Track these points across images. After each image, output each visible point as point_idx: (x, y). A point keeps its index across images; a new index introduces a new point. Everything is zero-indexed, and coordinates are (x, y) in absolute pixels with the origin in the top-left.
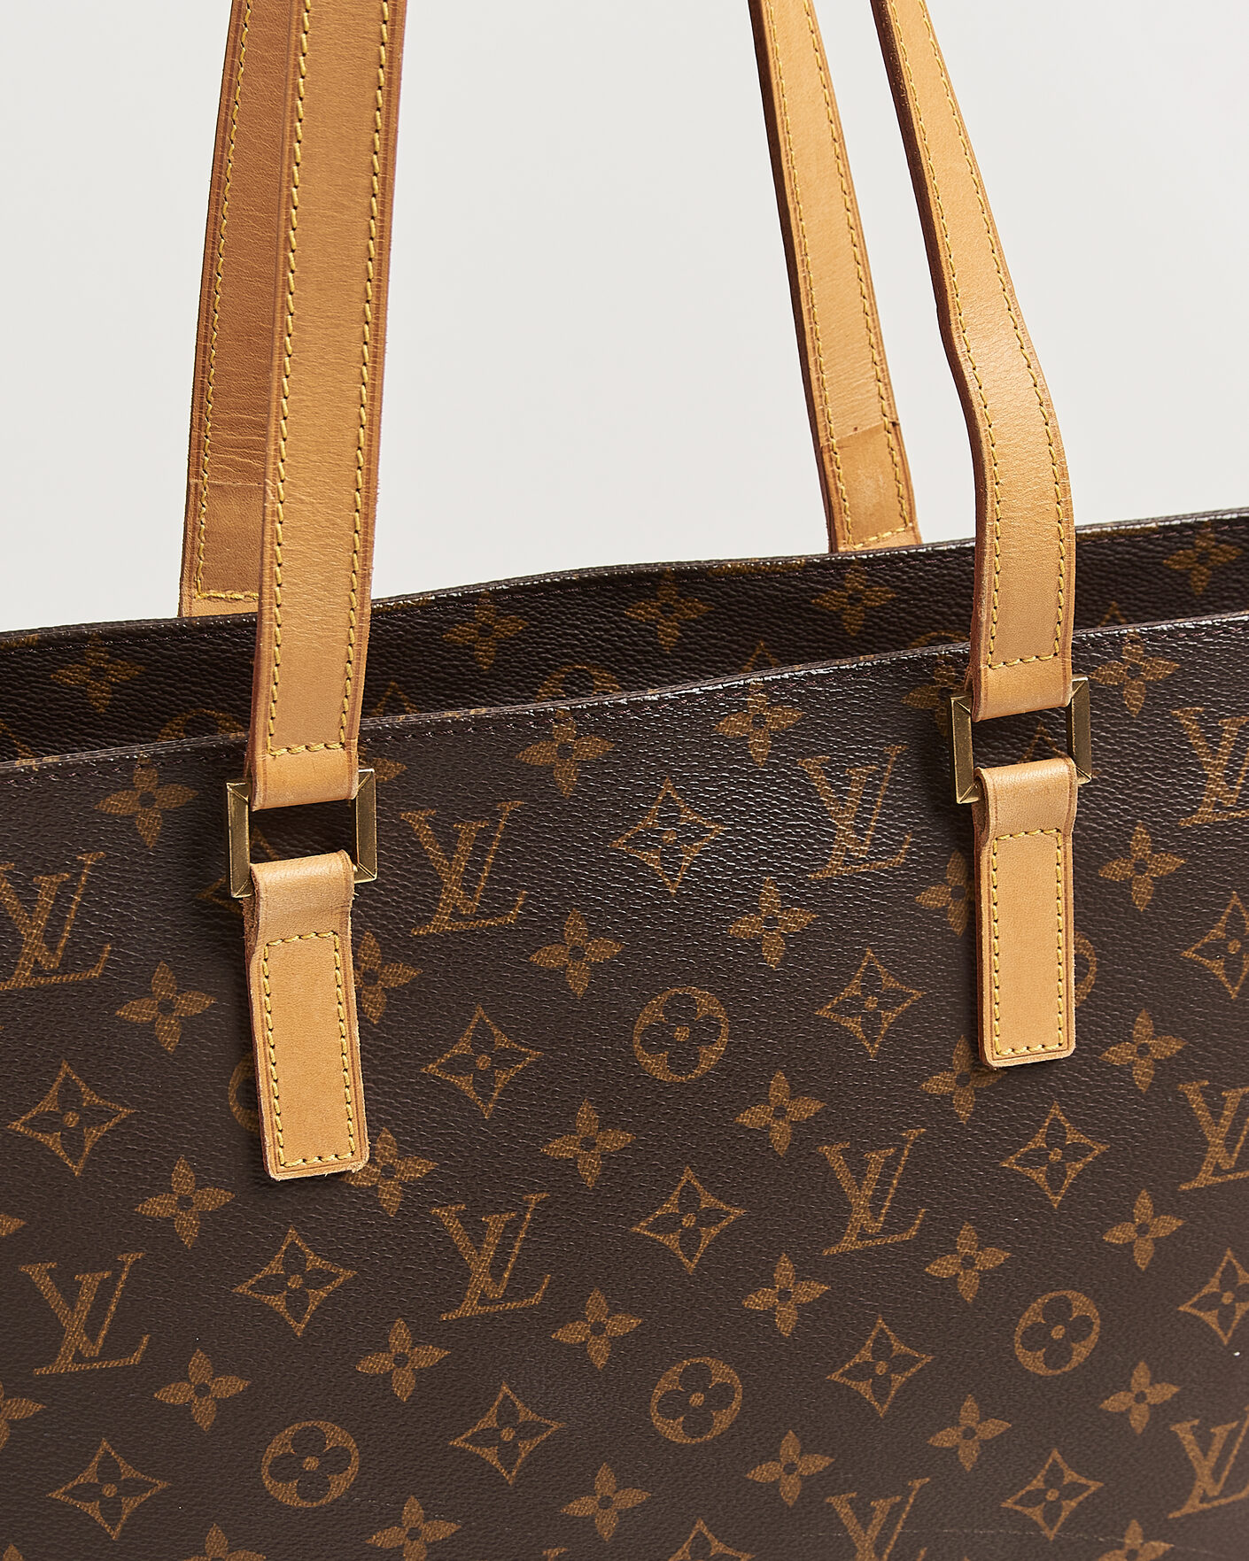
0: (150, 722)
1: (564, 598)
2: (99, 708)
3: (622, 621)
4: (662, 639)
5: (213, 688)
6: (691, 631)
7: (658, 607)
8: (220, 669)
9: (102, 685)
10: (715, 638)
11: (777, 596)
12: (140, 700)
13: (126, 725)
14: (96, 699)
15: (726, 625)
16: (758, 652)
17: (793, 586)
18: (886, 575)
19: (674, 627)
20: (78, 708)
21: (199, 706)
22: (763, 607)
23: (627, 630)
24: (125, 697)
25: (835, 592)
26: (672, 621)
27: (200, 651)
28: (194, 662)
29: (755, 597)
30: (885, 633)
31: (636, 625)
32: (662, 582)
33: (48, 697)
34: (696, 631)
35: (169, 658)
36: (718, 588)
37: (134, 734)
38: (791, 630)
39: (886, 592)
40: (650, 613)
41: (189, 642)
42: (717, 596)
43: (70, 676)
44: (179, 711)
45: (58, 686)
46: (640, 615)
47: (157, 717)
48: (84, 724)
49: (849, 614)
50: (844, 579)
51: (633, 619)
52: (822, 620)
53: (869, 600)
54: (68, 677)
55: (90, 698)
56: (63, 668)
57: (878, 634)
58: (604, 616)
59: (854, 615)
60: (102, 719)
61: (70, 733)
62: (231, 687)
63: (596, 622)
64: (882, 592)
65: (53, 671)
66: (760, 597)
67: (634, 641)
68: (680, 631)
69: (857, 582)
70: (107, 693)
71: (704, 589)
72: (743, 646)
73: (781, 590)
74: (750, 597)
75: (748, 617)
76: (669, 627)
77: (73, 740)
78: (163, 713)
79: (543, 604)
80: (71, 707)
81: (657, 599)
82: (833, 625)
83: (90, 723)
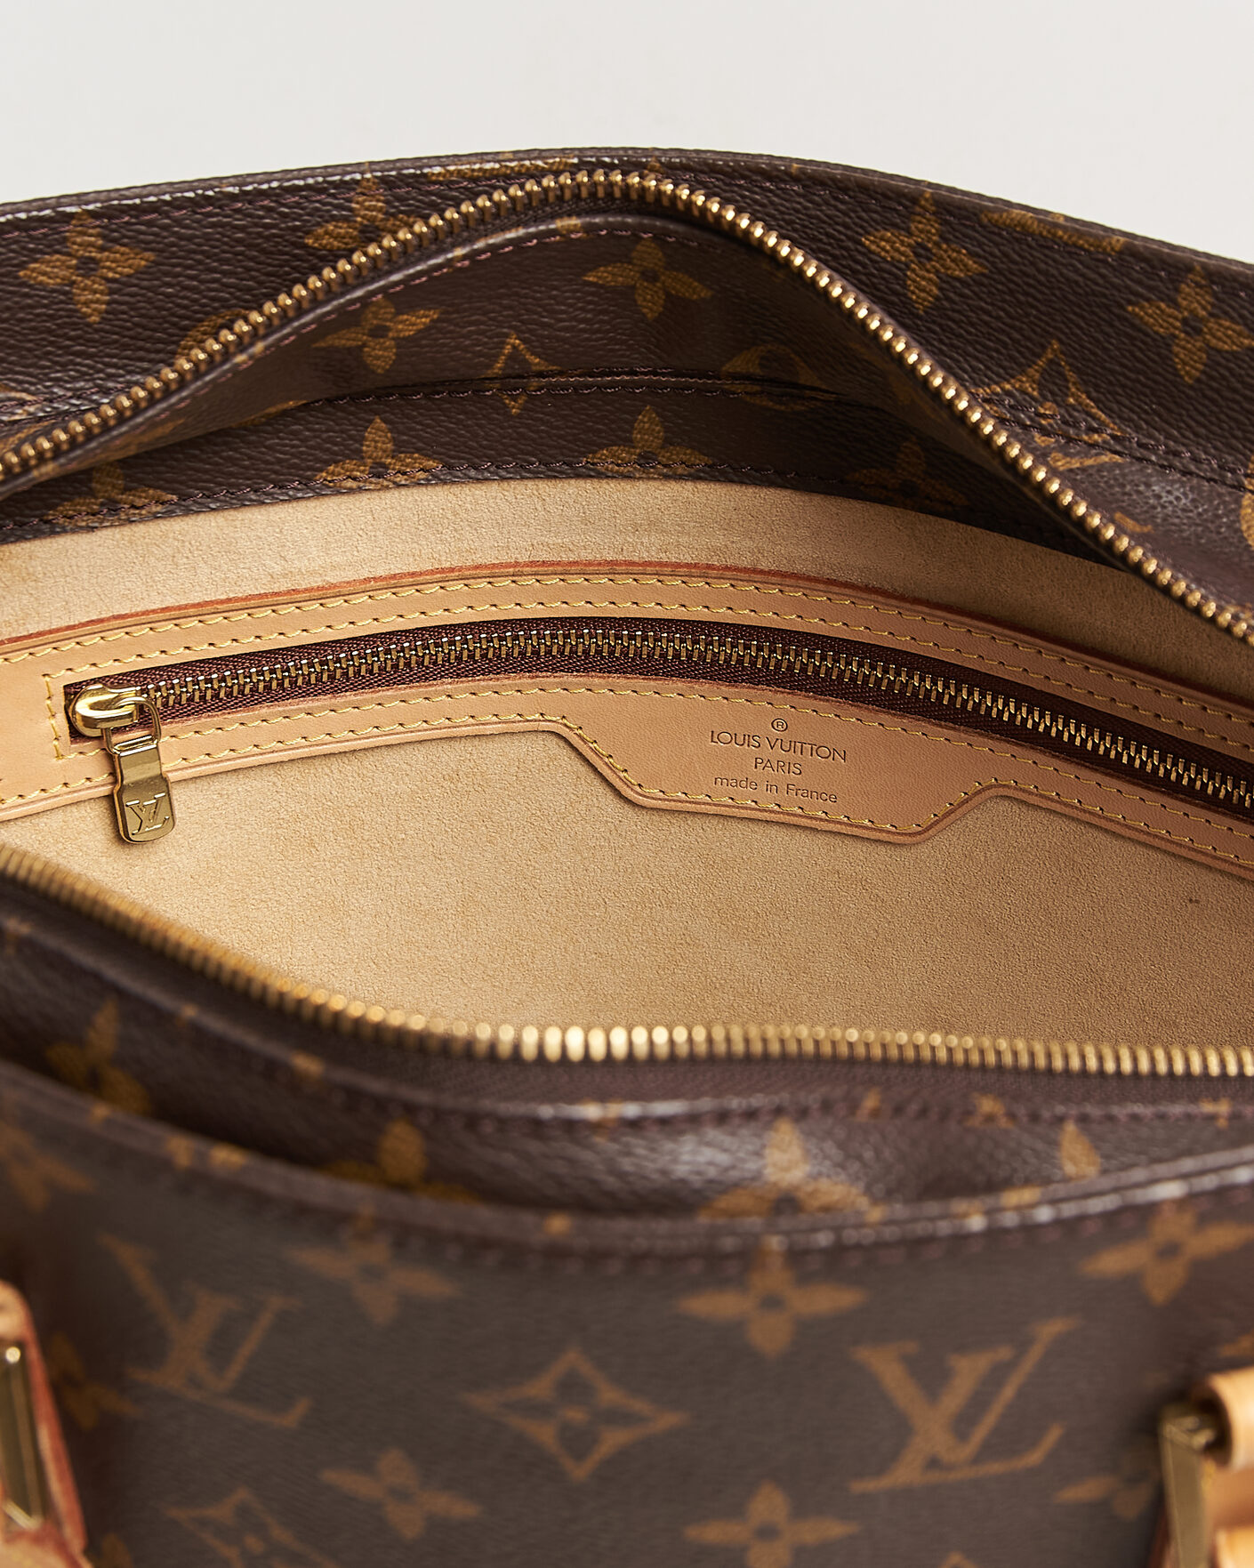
0: (164, 331)
1: (776, 196)
2: (90, 315)
3: (857, 250)
4: (913, 293)
5: (252, 278)
6: (955, 293)
7: (909, 245)
8: (263, 251)
9: (94, 282)
10: (988, 313)
11: (1076, 283)
12: (149, 301)
13: (132, 338)
14: (86, 304)
15: (1004, 301)
16: (1051, 356)
17: (1102, 276)
18: (1243, 307)
19: (930, 280)
20: (61, 317)
21: (235, 306)
22: (1057, 293)
23: (864, 266)
24: (127, 299)
25: (1163, 305)
26: (928, 271)
27: (236, 227)
28: (226, 244)
29: (1046, 274)
30: (1238, 397)
31: (877, 262)
32: (918, 209)
33: (17, 303)
34: (962, 295)
35: (190, 239)
36: (997, 245)
37: (141, 349)
38: (1098, 341)
39: (1240, 334)
40: (897, 250)
41: (217, 215)
42: (992, 254)
43: (47, 272)
44: (207, 314)
45: (30, 286)
46: (883, 249)
47: (174, 325)
48: (70, 339)
49: (1184, 348)
50: (1177, 290)
51: (873, 252)
52: (1143, 342)
53: (1214, 336)
54: (44, 274)
55: (78, 302)
56: (36, 261)
57: (1228, 394)
58: (832, 237)
59: (1189, 351)
60: (97, 331)
61: (49, 353)
62: (279, 277)
63: (821, 240)
64: (1234, 331)
65: (22, 266)
66: (1053, 276)
67: (873, 284)
68: (941, 289)
69: (1198, 302)
70: (102, 293)
71: (975, 238)
72: (1029, 339)
73: (1082, 275)
74: (1039, 270)
75: (1035, 298)
76: (923, 278)
77: (56, 363)
78: (182, 317)
79: (743, 197)
80: (50, 316)
81: (910, 234)
82: (1159, 354)
83: (79, 337)
